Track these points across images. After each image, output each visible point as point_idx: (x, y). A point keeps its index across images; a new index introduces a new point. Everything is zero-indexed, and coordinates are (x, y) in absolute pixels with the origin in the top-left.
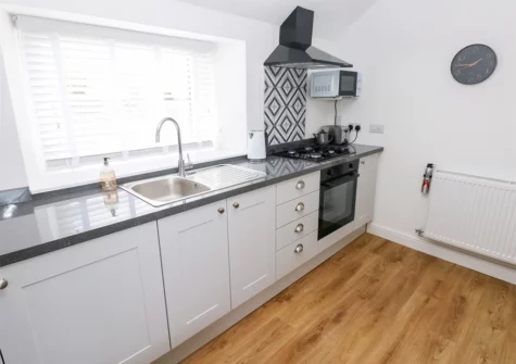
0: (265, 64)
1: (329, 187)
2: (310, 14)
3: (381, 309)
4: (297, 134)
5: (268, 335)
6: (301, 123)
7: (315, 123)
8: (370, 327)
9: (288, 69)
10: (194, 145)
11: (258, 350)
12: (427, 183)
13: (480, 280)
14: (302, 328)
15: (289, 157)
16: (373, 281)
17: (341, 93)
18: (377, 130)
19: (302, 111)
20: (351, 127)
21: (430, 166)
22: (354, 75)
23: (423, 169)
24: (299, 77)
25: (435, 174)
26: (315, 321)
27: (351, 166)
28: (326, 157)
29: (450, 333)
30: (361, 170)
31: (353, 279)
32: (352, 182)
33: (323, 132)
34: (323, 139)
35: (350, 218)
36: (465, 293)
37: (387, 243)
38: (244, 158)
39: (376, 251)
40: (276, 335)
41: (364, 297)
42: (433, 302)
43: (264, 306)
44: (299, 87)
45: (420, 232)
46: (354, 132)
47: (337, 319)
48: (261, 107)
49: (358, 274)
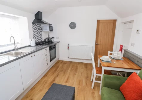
0: (32, 23)
1: (51, 50)
2: (41, 13)
3: (65, 72)
4: (41, 40)
5: (44, 83)
6: (41, 37)
7: (44, 37)
8: (64, 75)
9: (37, 24)
10: (18, 43)
11: (43, 86)
12: (68, 48)
13: (79, 63)
14: (51, 80)
15: (41, 45)
16: (62, 68)
17: (50, 30)
18: (58, 38)
19: (41, 34)
20: (52, 38)
21: (68, 44)
22: (52, 26)
23: (67, 45)
24: (40, 26)
25: (70, 46)
26: (53, 77)
27: (54, 46)
28: (49, 44)
29: (76, 72)
30: (56, 46)
31: (58, 69)
32: (55, 49)
33: (46, 39)
34: (47, 41)
35: (55, 57)
36: (77, 66)
37: (63, 61)
38: (30, 46)
39: (61, 63)
40: (46, 83)
41: (61, 71)
42: (73, 68)
43: (41, 79)
44: (40, 29)
45: (68, 57)
46: (53, 39)
47: (58, 76)
48: (32, 33)
49: (59, 67)
